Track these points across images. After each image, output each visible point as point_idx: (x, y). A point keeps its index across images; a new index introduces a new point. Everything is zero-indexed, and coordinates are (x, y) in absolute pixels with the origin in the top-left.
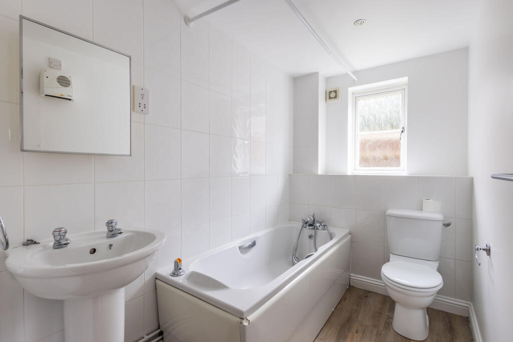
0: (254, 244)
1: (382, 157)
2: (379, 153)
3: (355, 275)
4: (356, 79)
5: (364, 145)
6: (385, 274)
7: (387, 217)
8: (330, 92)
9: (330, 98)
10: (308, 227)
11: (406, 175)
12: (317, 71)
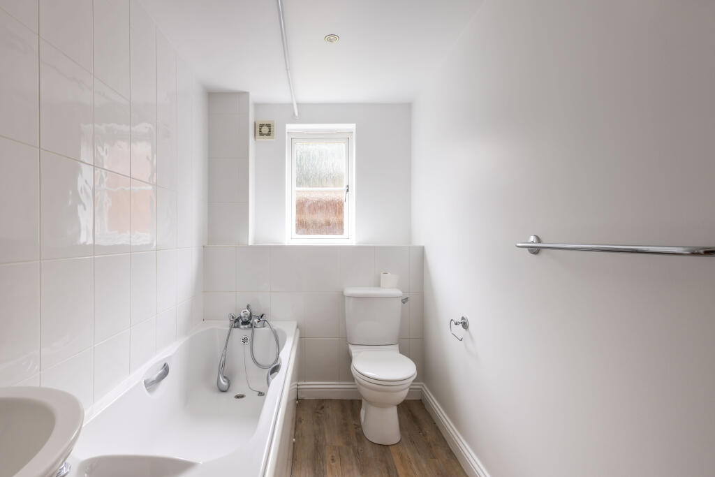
0: (166, 370)
1: (324, 223)
2: (320, 217)
3: (304, 383)
4: (297, 114)
5: (301, 206)
6: (358, 369)
7: (346, 298)
8: (262, 126)
9: (261, 134)
10: (242, 327)
11: (354, 244)
12: (247, 91)
